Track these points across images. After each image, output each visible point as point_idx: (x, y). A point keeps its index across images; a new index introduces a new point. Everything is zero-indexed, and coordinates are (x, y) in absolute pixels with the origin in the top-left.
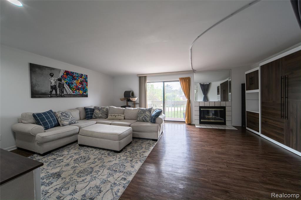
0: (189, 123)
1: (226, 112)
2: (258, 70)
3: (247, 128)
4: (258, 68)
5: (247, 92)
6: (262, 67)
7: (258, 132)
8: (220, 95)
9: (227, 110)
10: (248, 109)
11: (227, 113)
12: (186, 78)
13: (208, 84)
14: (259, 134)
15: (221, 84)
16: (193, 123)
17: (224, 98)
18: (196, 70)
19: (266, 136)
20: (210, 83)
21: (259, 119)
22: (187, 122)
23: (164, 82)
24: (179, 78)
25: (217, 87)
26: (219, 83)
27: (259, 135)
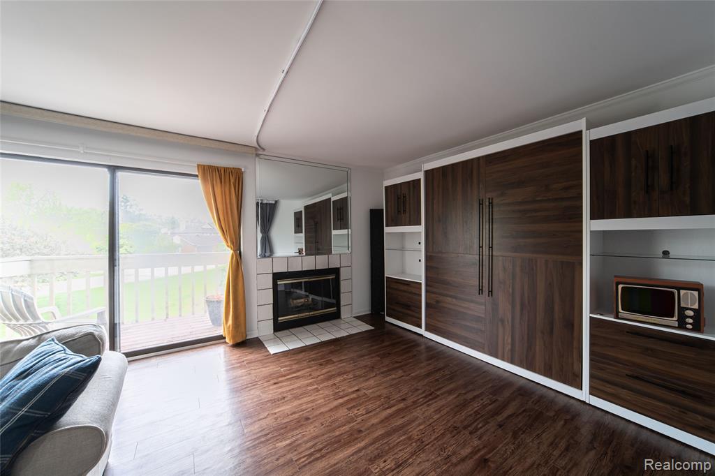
0: (240, 340)
1: (342, 283)
2: (420, 180)
3: (388, 319)
4: (420, 175)
5: (387, 230)
6: (428, 173)
7: (420, 326)
8: (303, 235)
9: (342, 277)
10: (389, 272)
11: (344, 286)
12: (225, 169)
13: (274, 202)
14: (422, 331)
15: (306, 208)
16: (254, 334)
17: (317, 242)
18: (264, 149)
19: (438, 335)
20: (276, 202)
21: (420, 295)
22: (234, 337)
23: (113, 169)
24: (198, 166)
25: (296, 214)
26: (299, 205)
27: (422, 335)
